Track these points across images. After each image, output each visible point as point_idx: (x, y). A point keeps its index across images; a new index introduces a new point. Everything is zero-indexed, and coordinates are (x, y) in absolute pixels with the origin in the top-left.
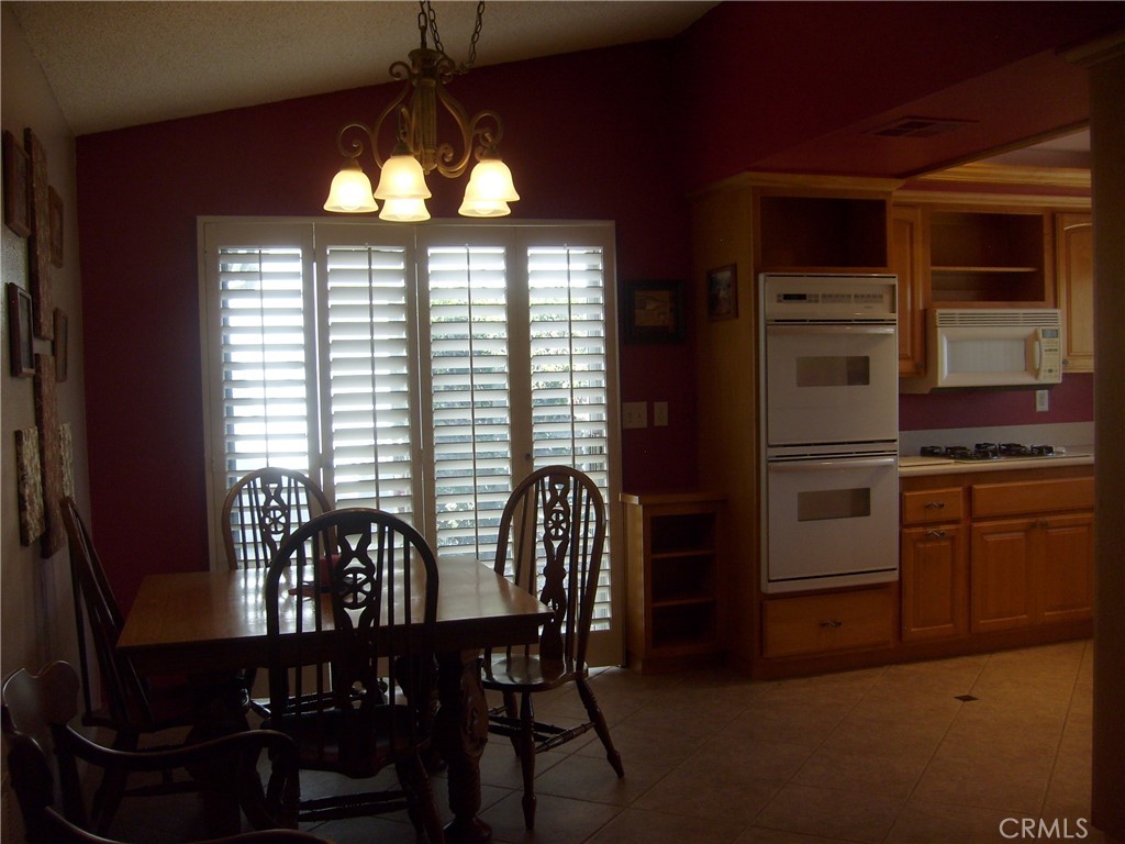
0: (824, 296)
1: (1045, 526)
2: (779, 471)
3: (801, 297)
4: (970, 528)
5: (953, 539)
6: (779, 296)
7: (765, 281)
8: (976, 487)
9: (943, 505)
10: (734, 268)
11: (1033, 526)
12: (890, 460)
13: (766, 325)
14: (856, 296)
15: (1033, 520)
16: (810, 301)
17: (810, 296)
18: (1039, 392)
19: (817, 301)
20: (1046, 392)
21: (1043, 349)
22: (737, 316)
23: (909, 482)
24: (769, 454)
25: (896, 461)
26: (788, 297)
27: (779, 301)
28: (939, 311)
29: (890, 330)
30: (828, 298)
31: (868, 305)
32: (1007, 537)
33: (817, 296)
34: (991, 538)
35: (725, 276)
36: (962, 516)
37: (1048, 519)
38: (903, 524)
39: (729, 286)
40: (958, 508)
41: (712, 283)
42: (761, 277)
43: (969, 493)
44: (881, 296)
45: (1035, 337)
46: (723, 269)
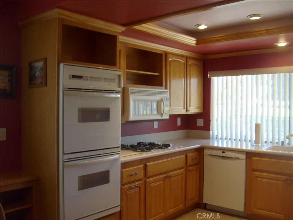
0: (91, 77)
1: (170, 177)
2: (69, 166)
3: (80, 77)
4: (145, 182)
5: (140, 187)
6: (70, 76)
7: (64, 67)
8: (148, 164)
9: (137, 174)
10: (45, 61)
11: (166, 177)
12: (117, 156)
13: (64, 91)
14: (104, 79)
15: (166, 175)
16: (84, 80)
17: (85, 77)
18: (155, 122)
19: (87, 80)
20: (157, 122)
21: (165, 105)
22: (46, 85)
23: (124, 165)
24: (64, 158)
25: (120, 156)
26: (74, 77)
27: (70, 78)
28: (130, 88)
29: (119, 96)
30: (92, 78)
31: (110, 83)
32: (157, 183)
33: (87, 77)
34: (153, 185)
35: (41, 64)
36: (143, 177)
37: (171, 174)
38: (122, 185)
39: (42, 70)
40: (141, 175)
41: (31, 67)
42: (62, 65)
43: (145, 166)
44: (114, 80)
45: (162, 100)
46: (38, 61)
